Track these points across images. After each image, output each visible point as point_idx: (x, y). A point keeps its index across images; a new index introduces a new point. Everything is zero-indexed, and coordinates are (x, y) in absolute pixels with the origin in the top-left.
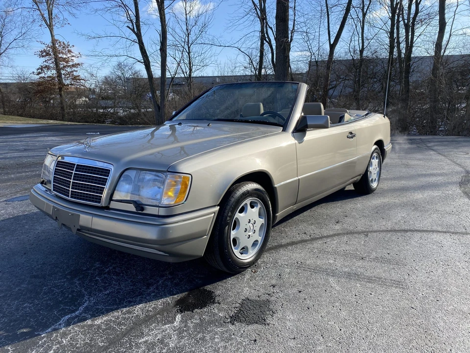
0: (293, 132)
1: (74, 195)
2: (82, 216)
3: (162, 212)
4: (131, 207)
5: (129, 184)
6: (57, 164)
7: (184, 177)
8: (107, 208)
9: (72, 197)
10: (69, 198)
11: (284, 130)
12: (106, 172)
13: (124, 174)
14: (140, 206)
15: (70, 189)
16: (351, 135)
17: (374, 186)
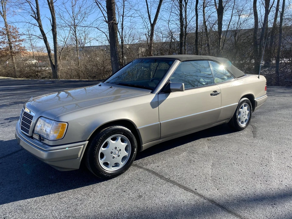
0: (159, 94)
2: (21, 140)
3: (50, 143)
7: (63, 124)
8: (32, 137)
9: (21, 129)
11: (152, 93)
13: (39, 119)
15: (21, 125)
16: (215, 93)
17: (243, 125)
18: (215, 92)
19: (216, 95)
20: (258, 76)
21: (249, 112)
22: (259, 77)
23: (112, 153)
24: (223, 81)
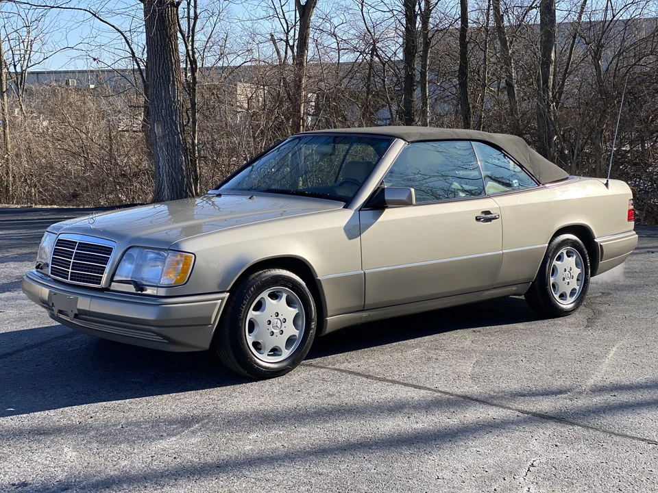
0: (360, 209)
1: (74, 277)
2: (81, 299)
3: (162, 292)
4: (131, 288)
5: (132, 264)
6: (57, 243)
7: (186, 257)
8: (107, 289)
9: (71, 279)
10: (68, 281)
11: (346, 207)
12: (108, 251)
13: (127, 252)
14: (140, 287)
15: (70, 271)
16: (487, 217)
17: (567, 304)
18: (487, 213)
19: (489, 220)
20: (605, 182)
21: (582, 271)
22: (607, 185)
23: (269, 324)
24: (507, 189)
